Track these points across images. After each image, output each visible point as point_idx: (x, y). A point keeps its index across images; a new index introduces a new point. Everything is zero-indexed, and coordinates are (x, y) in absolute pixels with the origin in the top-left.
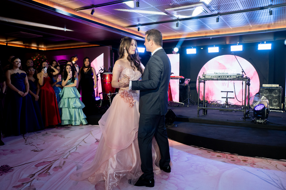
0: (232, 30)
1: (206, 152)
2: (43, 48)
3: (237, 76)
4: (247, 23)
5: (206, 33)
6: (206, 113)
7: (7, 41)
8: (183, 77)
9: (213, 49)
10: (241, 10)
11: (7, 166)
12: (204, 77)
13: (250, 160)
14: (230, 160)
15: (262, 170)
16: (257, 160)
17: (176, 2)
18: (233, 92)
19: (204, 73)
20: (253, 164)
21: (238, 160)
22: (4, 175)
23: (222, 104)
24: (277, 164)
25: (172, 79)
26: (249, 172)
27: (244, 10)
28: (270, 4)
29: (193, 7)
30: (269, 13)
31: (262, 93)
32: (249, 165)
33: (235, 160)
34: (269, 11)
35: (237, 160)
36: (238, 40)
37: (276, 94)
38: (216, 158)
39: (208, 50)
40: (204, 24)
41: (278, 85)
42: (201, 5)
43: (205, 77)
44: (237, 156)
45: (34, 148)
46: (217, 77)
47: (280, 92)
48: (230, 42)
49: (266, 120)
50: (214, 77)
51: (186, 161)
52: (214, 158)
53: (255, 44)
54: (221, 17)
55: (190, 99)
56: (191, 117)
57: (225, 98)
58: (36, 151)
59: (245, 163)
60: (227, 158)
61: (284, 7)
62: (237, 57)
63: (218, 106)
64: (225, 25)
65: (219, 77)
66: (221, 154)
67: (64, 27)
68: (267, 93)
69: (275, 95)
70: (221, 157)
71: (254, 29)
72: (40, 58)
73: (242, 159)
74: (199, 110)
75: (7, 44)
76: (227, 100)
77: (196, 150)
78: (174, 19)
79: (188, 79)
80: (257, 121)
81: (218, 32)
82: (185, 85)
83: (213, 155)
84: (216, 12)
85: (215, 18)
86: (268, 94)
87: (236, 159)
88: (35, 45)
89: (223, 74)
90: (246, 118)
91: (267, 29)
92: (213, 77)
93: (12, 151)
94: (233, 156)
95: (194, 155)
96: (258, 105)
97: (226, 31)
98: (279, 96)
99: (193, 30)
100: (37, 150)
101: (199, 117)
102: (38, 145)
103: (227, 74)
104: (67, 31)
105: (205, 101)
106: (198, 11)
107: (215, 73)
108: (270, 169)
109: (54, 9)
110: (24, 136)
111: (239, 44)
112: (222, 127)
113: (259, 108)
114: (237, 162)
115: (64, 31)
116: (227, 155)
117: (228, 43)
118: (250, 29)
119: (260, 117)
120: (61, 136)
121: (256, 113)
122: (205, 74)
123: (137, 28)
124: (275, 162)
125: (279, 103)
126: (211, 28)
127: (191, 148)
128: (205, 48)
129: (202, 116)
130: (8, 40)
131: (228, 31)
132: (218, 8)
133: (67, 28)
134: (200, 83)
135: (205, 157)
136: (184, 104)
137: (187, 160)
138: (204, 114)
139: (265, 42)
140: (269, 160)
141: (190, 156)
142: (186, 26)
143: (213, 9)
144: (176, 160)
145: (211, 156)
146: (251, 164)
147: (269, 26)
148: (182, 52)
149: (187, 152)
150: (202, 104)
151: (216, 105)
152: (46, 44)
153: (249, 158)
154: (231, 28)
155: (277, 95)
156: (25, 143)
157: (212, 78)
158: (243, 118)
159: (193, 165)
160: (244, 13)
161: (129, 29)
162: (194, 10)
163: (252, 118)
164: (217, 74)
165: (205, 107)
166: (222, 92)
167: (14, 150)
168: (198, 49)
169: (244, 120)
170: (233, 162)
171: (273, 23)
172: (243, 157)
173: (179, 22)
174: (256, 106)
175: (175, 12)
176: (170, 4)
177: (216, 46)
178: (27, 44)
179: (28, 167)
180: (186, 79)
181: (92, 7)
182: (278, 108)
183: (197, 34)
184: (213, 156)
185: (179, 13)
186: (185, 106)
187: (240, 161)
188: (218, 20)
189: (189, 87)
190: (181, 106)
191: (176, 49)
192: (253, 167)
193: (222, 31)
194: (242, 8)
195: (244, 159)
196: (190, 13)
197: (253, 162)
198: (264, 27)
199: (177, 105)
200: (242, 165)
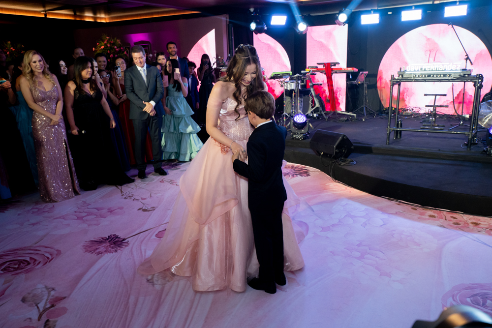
1: (410, 209)
3: (462, 74)
6: (399, 135)
8: (356, 70)
11: (117, 237)
12: (400, 76)
13: (484, 222)
14: (451, 223)
18: (445, 95)
19: (401, 69)
21: (465, 223)
23: (421, 113)
25: (336, 73)
26: (486, 244)
32: (484, 232)
33: (460, 223)
35: (463, 223)
38: (428, 219)
43: (402, 77)
44: (462, 215)
45: (139, 205)
46: (425, 77)
50: (419, 77)
51: (381, 226)
52: (425, 219)
55: (366, 107)
56: (375, 145)
57: (431, 106)
58: (145, 210)
59: (476, 228)
60: (446, 220)
63: (414, 117)
65: (429, 76)
66: (434, 213)
70: (435, 217)
73: (470, 221)
74: (390, 133)
76: (435, 108)
77: (394, 205)
79: (364, 72)
82: (359, 83)
83: (422, 214)
87: (460, 221)
89: (436, 70)
90: (471, 145)
92: (417, 76)
93: (110, 211)
94: (455, 215)
95: (391, 215)
100: (146, 208)
101: (389, 144)
102: (143, 199)
103: (443, 70)
105: (391, 109)
107: (421, 69)
112: (431, 163)
114: (462, 226)
116: (445, 213)
120: (172, 182)
121: (489, 137)
127: (383, 202)
129: (394, 142)
130: (47, 9)
134: (393, 86)
135: (410, 219)
136: (355, 117)
137: (383, 223)
138: (396, 137)
141: (385, 216)
145: (419, 216)
146: (487, 230)
148: (352, 21)
149: (378, 209)
150: (388, 113)
151: (411, 115)
153: (481, 218)
156: (122, 195)
157: (416, 78)
159: (393, 232)
164: (425, 70)
165: (398, 126)
166: (425, 95)
167: (112, 210)
168: (383, 14)
169: (469, 149)
170: (456, 227)
172: (471, 216)
177: (417, 8)
179: (146, 239)
180: (361, 72)
184: (423, 217)
186: (358, 120)
187: (468, 224)
189: (365, 86)
190: (351, 121)
191: (343, 17)
195: (474, 221)
199: (345, 118)
200: (471, 231)
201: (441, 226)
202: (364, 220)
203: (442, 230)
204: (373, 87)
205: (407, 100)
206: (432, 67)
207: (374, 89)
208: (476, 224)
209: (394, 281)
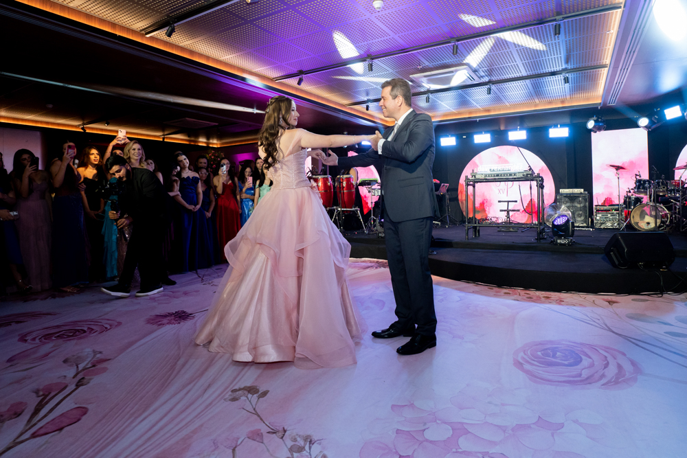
0: (509, 108)
1: (487, 289)
2: (215, 143)
3: (525, 174)
4: (531, 96)
5: (470, 113)
6: (477, 233)
7: (164, 135)
8: (438, 182)
9: (481, 138)
10: (523, 77)
11: (184, 312)
12: (473, 177)
13: (555, 295)
15: (575, 308)
16: (563, 295)
17: (427, 63)
18: (516, 201)
19: (473, 171)
20: (560, 302)
21: (537, 297)
22: (182, 323)
23: (500, 222)
24: (594, 299)
26: (556, 312)
27: (528, 76)
28: (564, 67)
29: (452, 72)
30: (563, 81)
31: (559, 202)
32: (555, 303)
34: (562, 78)
36: (518, 123)
37: (580, 204)
38: (503, 295)
39: (473, 140)
40: (468, 98)
41: (582, 190)
42: (465, 69)
43: (475, 177)
44: (534, 292)
46: (494, 176)
47: (586, 200)
48: (506, 126)
49: (571, 240)
50: (489, 176)
51: (457, 301)
52: (500, 296)
53: (545, 129)
54: (493, 87)
55: (449, 216)
56: (456, 241)
57: (505, 211)
59: (547, 300)
60: (519, 295)
61: (583, 72)
62: (521, 149)
63: (493, 225)
64: (498, 99)
65: (498, 175)
66: (509, 290)
67: (253, 108)
68: (567, 202)
69: (579, 206)
70: (510, 294)
71: (541, 106)
72: (215, 156)
73: (542, 296)
74: (468, 229)
75: (164, 139)
76: (508, 213)
77: (471, 286)
78: (422, 90)
79: (445, 184)
80: (559, 241)
81: (489, 111)
82: (442, 194)
83: (497, 292)
84: (486, 79)
85: (485, 88)
86: (568, 204)
87: (532, 296)
88: (204, 140)
89: (503, 170)
90: (541, 239)
91: (561, 106)
93: (186, 293)
94: (528, 292)
95: (468, 294)
96: (559, 217)
97: (500, 110)
98: (585, 206)
99: (451, 109)
101: (468, 239)
103: (509, 170)
104: (257, 114)
106: (460, 77)
107: (490, 170)
108: (585, 306)
109: (243, 79)
110: (197, 273)
111: (520, 129)
112: (506, 253)
113: (560, 221)
114: (534, 299)
115: (253, 113)
116: (520, 290)
117: (502, 128)
118: (536, 105)
119: (562, 236)
121: (555, 229)
122: (475, 171)
123: (365, 106)
124: (591, 297)
125: (586, 217)
126: (477, 106)
127: (462, 284)
128: (470, 136)
129: (473, 239)
130: (166, 133)
131: (504, 109)
132: (490, 72)
133: (257, 109)
134: (468, 186)
135: (486, 295)
137: (460, 299)
138: (475, 236)
139: (559, 126)
140: (583, 295)
141: (462, 294)
142: (440, 102)
143: (483, 74)
144: (442, 300)
145: (495, 293)
146: (557, 301)
147: (563, 102)
149: (456, 289)
151: (491, 224)
152: (220, 137)
153: (552, 293)
154: (507, 104)
155: (582, 205)
157: (486, 178)
158: (537, 239)
159: (469, 305)
160: (528, 81)
161: (351, 109)
162: (453, 75)
163: (548, 239)
164: (494, 171)
165: (476, 223)
166: (499, 202)
168: (459, 137)
170: (529, 301)
171: (568, 97)
172: (543, 292)
173: (430, 96)
174: (555, 219)
175: (425, 80)
176: (419, 67)
177: (486, 132)
178: (193, 139)
180: (442, 184)
181: (300, 74)
182: (585, 225)
183: (455, 114)
184: (498, 294)
185: (430, 81)
187: (540, 298)
188: (489, 91)
189: (447, 197)
192: (560, 304)
193: (495, 110)
194: (524, 73)
195: (545, 295)
196: (448, 80)
197: (560, 298)
198: (556, 103)
200: (543, 303)
201: (515, 300)
202: (441, 297)
203: (517, 302)
204: (455, 199)
205: (487, 209)
206: (499, 168)
207: (456, 202)
208: (548, 298)
209: (466, 342)
